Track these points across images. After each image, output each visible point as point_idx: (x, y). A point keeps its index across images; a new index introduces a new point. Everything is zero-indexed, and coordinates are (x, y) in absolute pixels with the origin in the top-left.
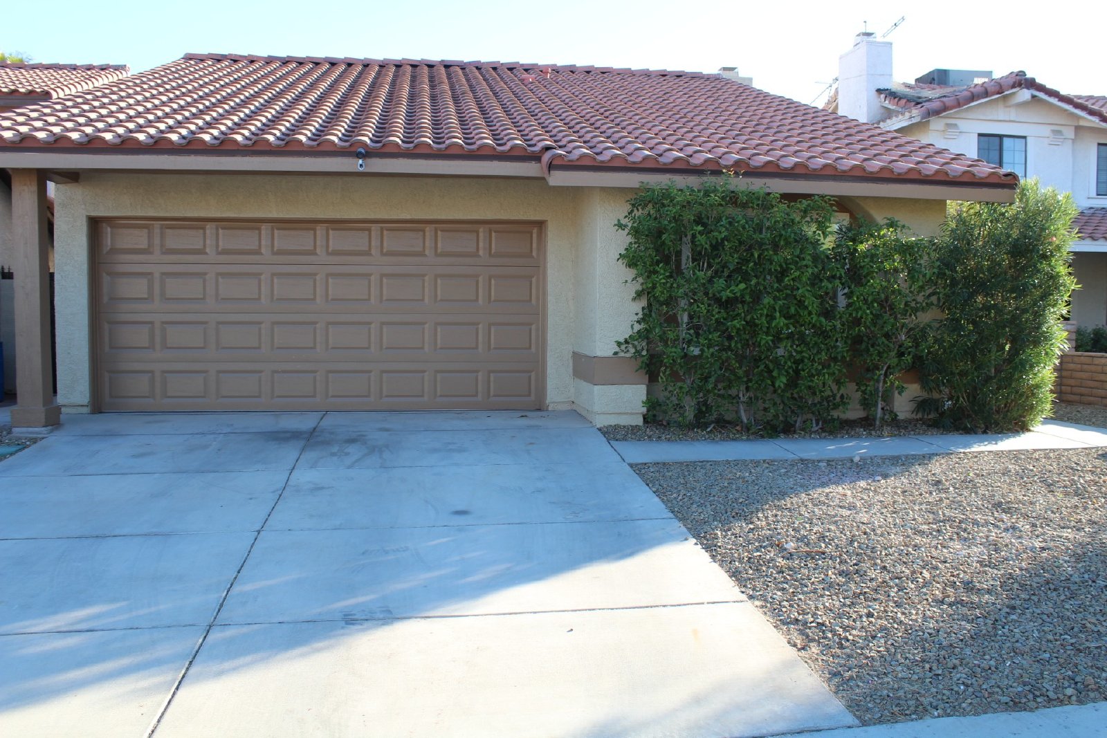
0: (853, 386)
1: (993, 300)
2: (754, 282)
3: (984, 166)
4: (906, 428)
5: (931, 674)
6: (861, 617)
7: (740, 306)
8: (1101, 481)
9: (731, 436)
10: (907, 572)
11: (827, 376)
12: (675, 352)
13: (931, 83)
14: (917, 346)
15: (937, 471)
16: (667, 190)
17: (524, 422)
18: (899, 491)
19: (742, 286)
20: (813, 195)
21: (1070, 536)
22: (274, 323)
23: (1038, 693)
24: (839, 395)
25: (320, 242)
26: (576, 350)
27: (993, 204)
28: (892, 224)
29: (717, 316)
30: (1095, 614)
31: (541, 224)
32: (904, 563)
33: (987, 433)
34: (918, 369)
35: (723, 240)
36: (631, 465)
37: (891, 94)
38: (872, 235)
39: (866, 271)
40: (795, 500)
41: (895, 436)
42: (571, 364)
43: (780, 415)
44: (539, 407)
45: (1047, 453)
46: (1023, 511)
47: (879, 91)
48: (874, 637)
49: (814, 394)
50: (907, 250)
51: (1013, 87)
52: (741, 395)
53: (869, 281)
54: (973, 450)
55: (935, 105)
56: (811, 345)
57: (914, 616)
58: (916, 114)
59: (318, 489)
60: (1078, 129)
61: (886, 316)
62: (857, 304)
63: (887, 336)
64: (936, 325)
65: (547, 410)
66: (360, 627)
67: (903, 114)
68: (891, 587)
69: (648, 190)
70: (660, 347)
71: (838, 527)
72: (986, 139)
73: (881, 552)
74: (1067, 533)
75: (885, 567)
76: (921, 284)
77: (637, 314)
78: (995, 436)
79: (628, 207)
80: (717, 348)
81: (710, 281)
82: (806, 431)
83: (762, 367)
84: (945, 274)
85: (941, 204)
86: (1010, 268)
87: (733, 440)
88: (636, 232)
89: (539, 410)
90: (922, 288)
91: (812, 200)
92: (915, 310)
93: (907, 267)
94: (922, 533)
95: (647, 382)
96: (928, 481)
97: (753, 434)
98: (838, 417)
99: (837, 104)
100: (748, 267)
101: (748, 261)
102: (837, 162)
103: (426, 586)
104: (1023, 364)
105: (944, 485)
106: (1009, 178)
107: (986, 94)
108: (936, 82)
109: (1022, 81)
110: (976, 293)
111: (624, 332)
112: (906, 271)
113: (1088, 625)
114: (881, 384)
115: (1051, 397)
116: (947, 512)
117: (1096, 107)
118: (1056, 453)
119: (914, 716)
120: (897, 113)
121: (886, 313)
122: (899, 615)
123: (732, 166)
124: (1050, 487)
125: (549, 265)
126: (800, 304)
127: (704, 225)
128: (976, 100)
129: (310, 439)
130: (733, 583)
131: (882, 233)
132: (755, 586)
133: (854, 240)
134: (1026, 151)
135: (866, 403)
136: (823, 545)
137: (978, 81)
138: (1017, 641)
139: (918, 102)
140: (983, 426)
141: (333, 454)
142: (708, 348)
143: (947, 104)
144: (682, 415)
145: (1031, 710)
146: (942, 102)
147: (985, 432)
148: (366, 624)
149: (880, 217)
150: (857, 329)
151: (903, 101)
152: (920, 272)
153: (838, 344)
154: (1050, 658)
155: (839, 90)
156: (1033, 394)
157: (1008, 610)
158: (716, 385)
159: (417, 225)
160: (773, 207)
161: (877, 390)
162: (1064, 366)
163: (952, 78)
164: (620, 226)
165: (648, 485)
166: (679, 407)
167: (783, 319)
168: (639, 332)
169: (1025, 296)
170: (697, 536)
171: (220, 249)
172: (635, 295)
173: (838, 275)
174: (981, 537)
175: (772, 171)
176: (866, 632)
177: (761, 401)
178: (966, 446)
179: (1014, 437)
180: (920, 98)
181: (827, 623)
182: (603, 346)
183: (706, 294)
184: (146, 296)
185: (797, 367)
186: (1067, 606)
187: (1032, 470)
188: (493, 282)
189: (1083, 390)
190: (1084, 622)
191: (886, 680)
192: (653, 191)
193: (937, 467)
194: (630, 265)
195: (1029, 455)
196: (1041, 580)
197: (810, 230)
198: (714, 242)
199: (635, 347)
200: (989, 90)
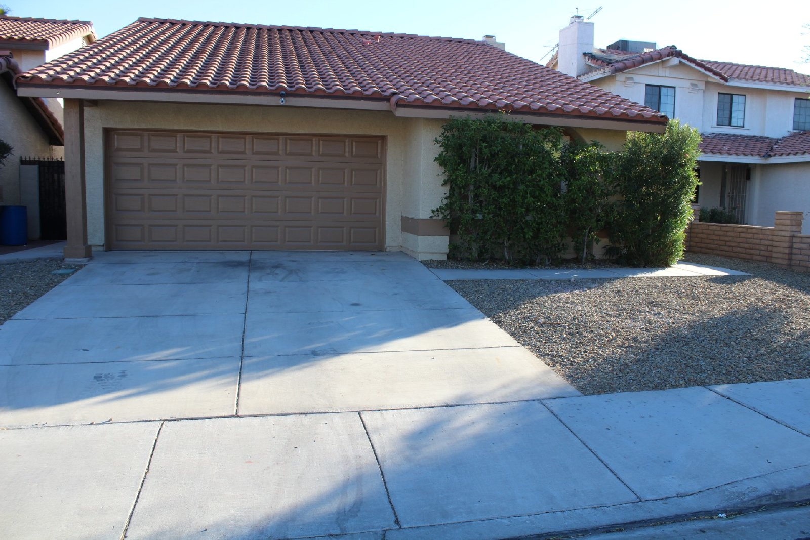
0: (570, 239)
1: (652, 190)
2: (514, 177)
3: (649, 111)
4: (599, 264)
5: (617, 376)
6: (581, 353)
7: (506, 190)
8: (707, 292)
9: (499, 266)
10: (603, 333)
11: (555, 232)
12: (468, 217)
13: (617, 49)
14: (607, 216)
15: (619, 286)
16: (465, 121)
17: (373, 258)
18: (598, 296)
19: (509, 179)
20: (550, 126)
21: (688, 318)
22: (219, 196)
23: (667, 383)
24: (561, 244)
25: (248, 146)
26: (404, 215)
27: (653, 134)
28: (595, 144)
29: (493, 196)
30: (697, 352)
31: (383, 138)
32: (602, 329)
33: (646, 267)
34: (608, 230)
35: (498, 151)
36: (445, 281)
37: (592, 57)
38: (583, 151)
39: (579, 171)
40: (541, 299)
41: (594, 268)
42: (400, 224)
43: (527, 255)
44: (381, 249)
45: (679, 278)
46: (664, 306)
47: (585, 54)
48: (588, 361)
49: (548, 242)
50: (603, 160)
51: (668, 55)
52: (505, 243)
53: (581, 177)
54: (638, 276)
55: (620, 65)
56: (547, 214)
57: (607, 353)
58: (608, 71)
59: (268, 293)
60: (707, 83)
61: (590, 198)
62: (574, 190)
63: (591, 210)
64: (618, 203)
65: (386, 251)
66: (322, 357)
67: (600, 70)
68: (596, 340)
69: (454, 120)
70: (459, 213)
71: (566, 312)
72: (650, 87)
73: (589, 324)
74: (687, 316)
75: (592, 331)
76: (611, 179)
77: (445, 194)
78: (650, 269)
79: (441, 130)
80: (492, 215)
81: (490, 175)
82: (542, 265)
83: (519, 226)
84: (625, 174)
85: (624, 133)
86: (662, 171)
87: (500, 269)
88: (446, 146)
89: (380, 251)
90: (611, 182)
91: (549, 129)
92: (607, 195)
93: (603, 170)
94: (610, 316)
95: (449, 234)
96: (613, 291)
97: (511, 266)
98: (561, 256)
99: (558, 61)
100: (511, 167)
101: (512, 164)
102: (564, 106)
103: (350, 339)
104: (667, 227)
105: (622, 293)
106: (663, 119)
107: (651, 59)
108: (620, 49)
109: (673, 52)
110: (642, 186)
111: (437, 204)
112: (603, 172)
113: (693, 356)
114: (586, 238)
115: (683, 248)
116: (624, 306)
117: (718, 70)
118: (684, 278)
119: (609, 392)
120: (596, 69)
121: (590, 196)
122: (600, 352)
123: (503, 108)
124: (679, 295)
125: (388, 163)
126: (541, 189)
127: (488, 142)
128: (646, 63)
129: (251, 266)
130: (513, 339)
131: (589, 149)
132: (525, 339)
133: (573, 153)
134: (675, 96)
135: (578, 249)
136: (559, 321)
137: (647, 50)
138: (658, 363)
139: (609, 63)
140: (644, 263)
141: (268, 274)
142: (488, 214)
143: (628, 65)
144: (471, 253)
145: (664, 390)
146: (624, 63)
147: (645, 267)
148: (325, 356)
149: (588, 140)
150: (573, 205)
151: (600, 62)
152: (611, 173)
153: (562, 214)
154: (674, 370)
155: (559, 52)
156: (673, 245)
157: (654, 350)
158: (491, 237)
159: (308, 137)
160: (527, 132)
161: (584, 241)
162: (692, 230)
163: (630, 46)
164: (437, 141)
165: (457, 291)
166: (469, 249)
167: (532, 199)
168: (446, 205)
169: (670, 188)
170: (489, 317)
171: (186, 149)
172: (443, 183)
173: (563, 173)
174: (642, 318)
175: (526, 111)
176: (584, 359)
177: (516, 247)
178: (634, 274)
179: (661, 270)
180: (610, 60)
181: (564, 355)
182: (424, 212)
183: (487, 182)
184: (139, 178)
185: (538, 227)
186: (684, 348)
187: (670, 286)
188: (354, 172)
189: (703, 245)
190: (691, 355)
191: (595, 378)
192: (457, 121)
193: (618, 285)
194: (441, 165)
195: (668, 279)
196: (671, 337)
197: (548, 146)
198: (493, 153)
199: (443, 213)
200: (653, 56)
